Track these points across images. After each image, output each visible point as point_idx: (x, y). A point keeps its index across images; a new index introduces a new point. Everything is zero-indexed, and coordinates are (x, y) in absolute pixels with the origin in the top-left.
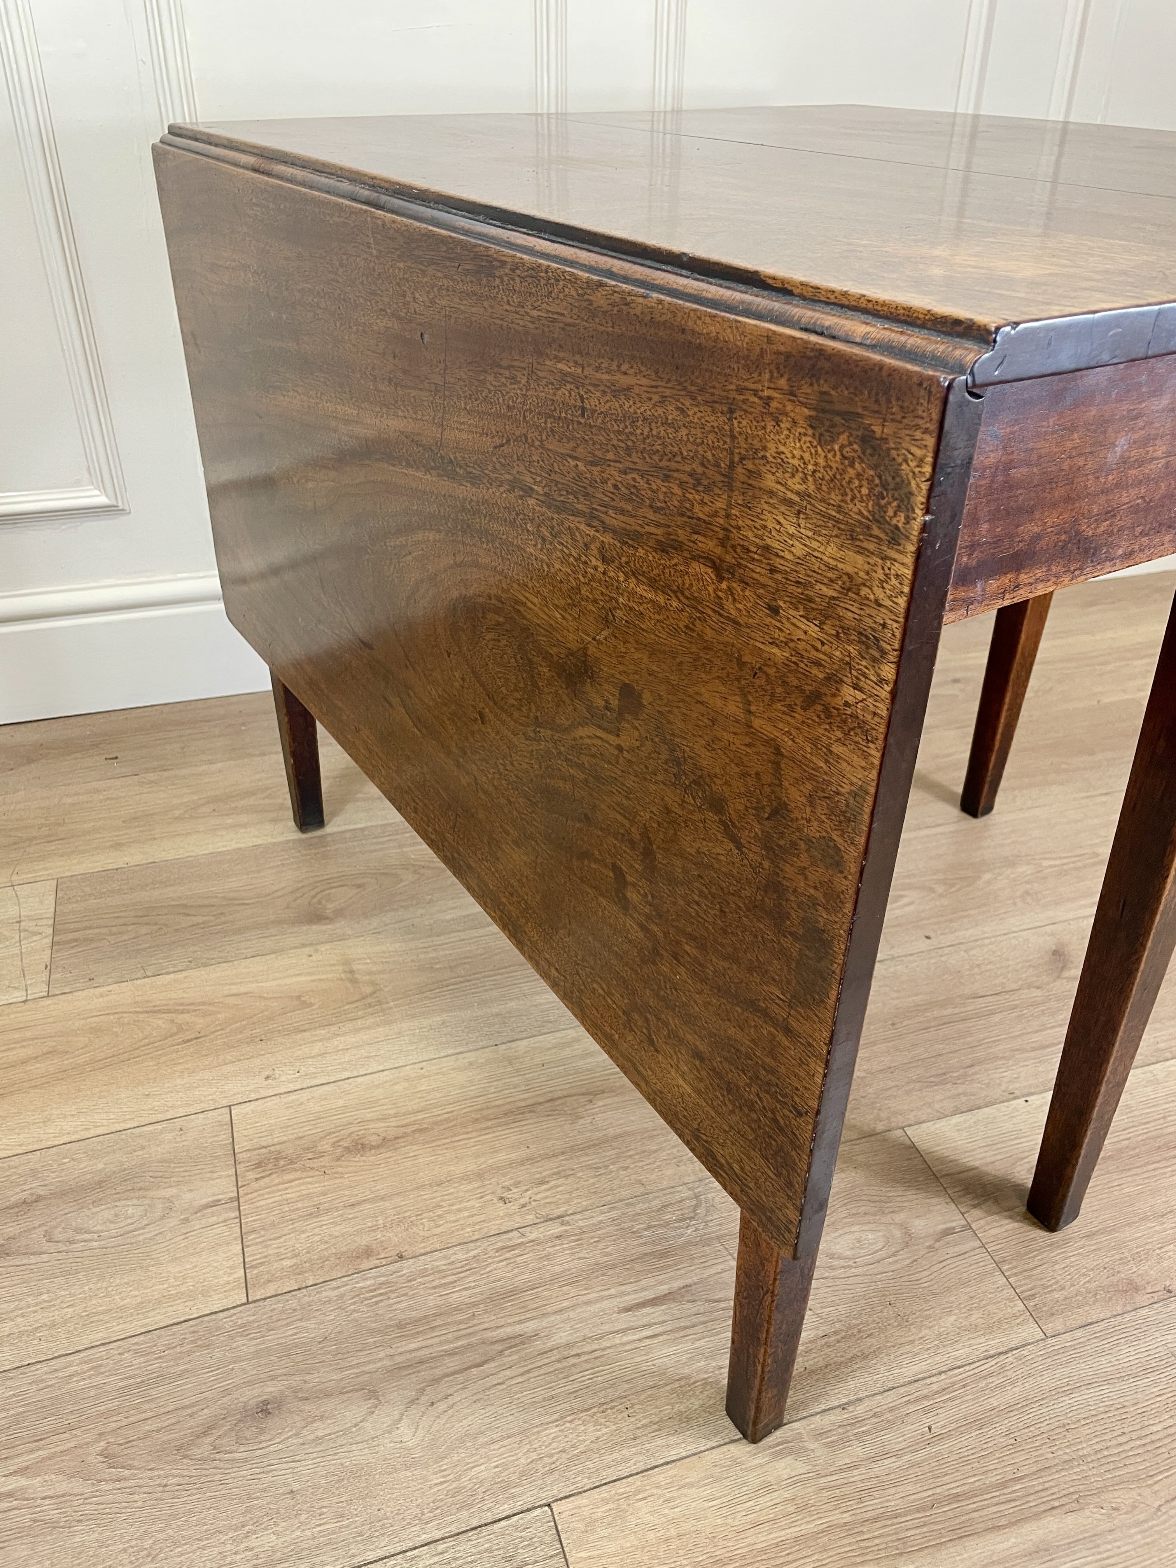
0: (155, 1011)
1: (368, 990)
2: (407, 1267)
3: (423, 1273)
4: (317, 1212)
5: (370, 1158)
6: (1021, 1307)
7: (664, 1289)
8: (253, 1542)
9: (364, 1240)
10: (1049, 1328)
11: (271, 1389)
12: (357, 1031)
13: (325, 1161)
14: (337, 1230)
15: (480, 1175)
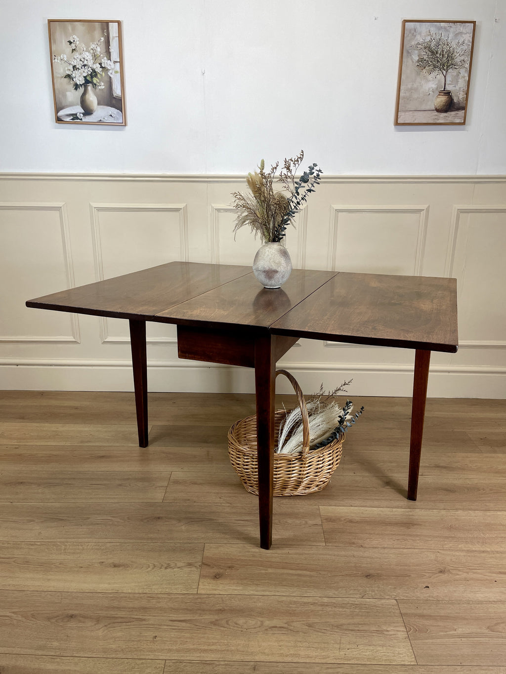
0: (164, 453)
1: (210, 457)
2: (195, 504)
3: (198, 505)
4: (182, 492)
5: (196, 486)
6: (324, 540)
7: (246, 519)
8: (149, 535)
9: (189, 498)
10: (327, 545)
11: (161, 515)
12: (204, 464)
13: (187, 484)
14: (184, 495)
15: (218, 493)
